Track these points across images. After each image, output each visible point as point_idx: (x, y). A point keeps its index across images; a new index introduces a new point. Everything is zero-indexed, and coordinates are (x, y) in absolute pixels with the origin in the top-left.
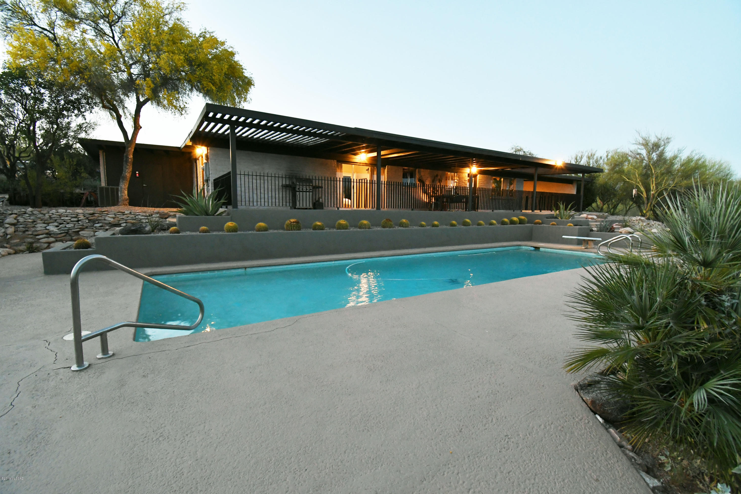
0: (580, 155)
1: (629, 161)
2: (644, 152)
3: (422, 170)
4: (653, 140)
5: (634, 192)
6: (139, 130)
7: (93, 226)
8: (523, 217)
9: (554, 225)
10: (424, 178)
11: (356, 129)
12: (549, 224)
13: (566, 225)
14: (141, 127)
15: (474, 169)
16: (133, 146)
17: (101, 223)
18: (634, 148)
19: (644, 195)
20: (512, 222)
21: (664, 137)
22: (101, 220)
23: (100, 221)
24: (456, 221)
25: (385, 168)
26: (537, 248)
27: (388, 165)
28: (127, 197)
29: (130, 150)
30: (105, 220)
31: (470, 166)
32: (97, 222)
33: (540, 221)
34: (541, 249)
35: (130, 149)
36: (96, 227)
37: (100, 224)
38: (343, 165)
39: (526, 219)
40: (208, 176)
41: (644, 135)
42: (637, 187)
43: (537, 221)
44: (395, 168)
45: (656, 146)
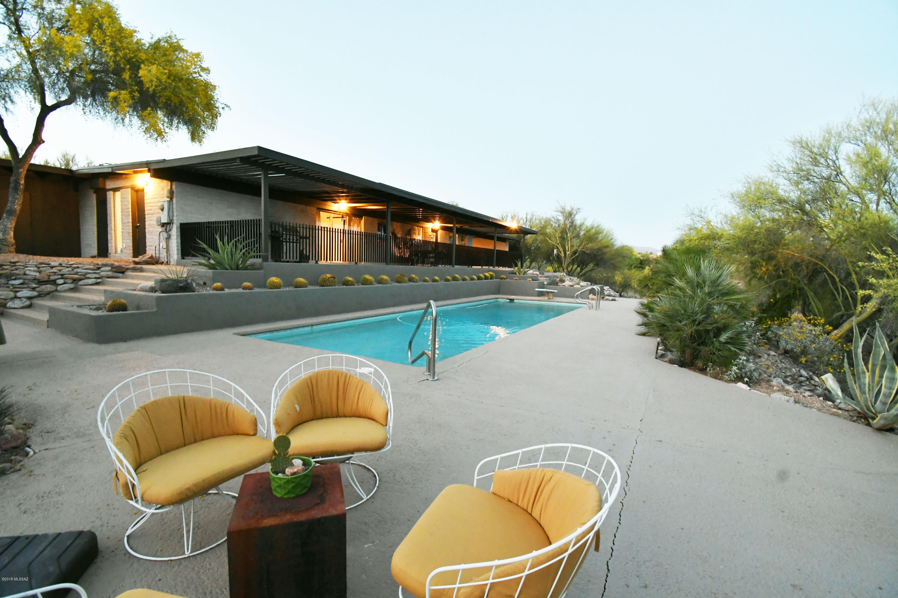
0: (505, 215)
1: (552, 225)
2: (561, 218)
3: (394, 223)
4: (568, 209)
5: (555, 251)
6: (40, 144)
7: (8, 284)
8: (492, 273)
9: (517, 280)
10: (396, 232)
11: (380, 184)
12: (512, 279)
13: (526, 280)
14: (44, 142)
15: (437, 225)
16: (26, 167)
17: (19, 279)
18: (555, 214)
19: (562, 255)
20: (486, 278)
21: (575, 207)
22: (18, 275)
23: (18, 277)
24: (439, 277)
25: (362, 219)
26: (512, 300)
27: (365, 215)
28: (14, 241)
29: (21, 172)
30: (25, 274)
31: (432, 220)
32: (14, 278)
33: (505, 277)
34: (515, 301)
35: (21, 170)
36: (13, 285)
37: (20, 281)
38: (321, 213)
39: (494, 275)
40: (171, 219)
41: (563, 205)
42: (557, 248)
43: (503, 276)
44: (370, 219)
45: (570, 214)
